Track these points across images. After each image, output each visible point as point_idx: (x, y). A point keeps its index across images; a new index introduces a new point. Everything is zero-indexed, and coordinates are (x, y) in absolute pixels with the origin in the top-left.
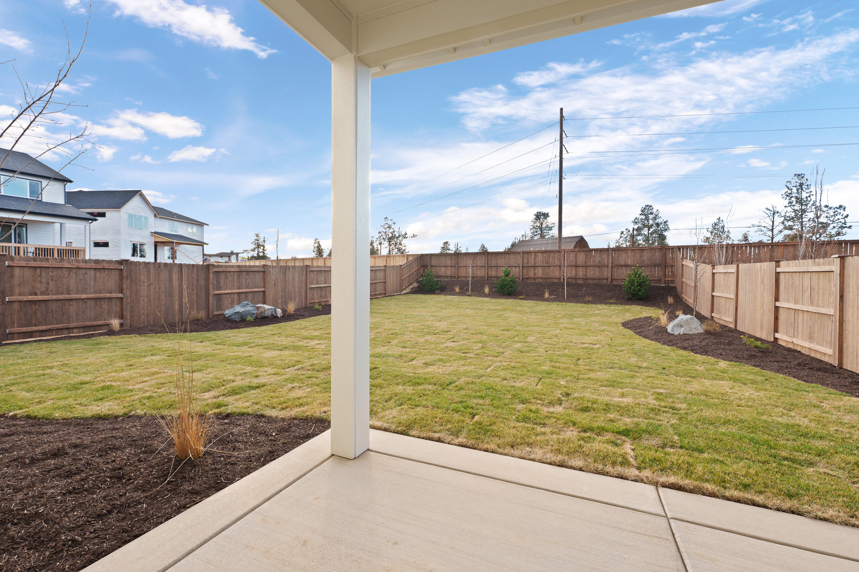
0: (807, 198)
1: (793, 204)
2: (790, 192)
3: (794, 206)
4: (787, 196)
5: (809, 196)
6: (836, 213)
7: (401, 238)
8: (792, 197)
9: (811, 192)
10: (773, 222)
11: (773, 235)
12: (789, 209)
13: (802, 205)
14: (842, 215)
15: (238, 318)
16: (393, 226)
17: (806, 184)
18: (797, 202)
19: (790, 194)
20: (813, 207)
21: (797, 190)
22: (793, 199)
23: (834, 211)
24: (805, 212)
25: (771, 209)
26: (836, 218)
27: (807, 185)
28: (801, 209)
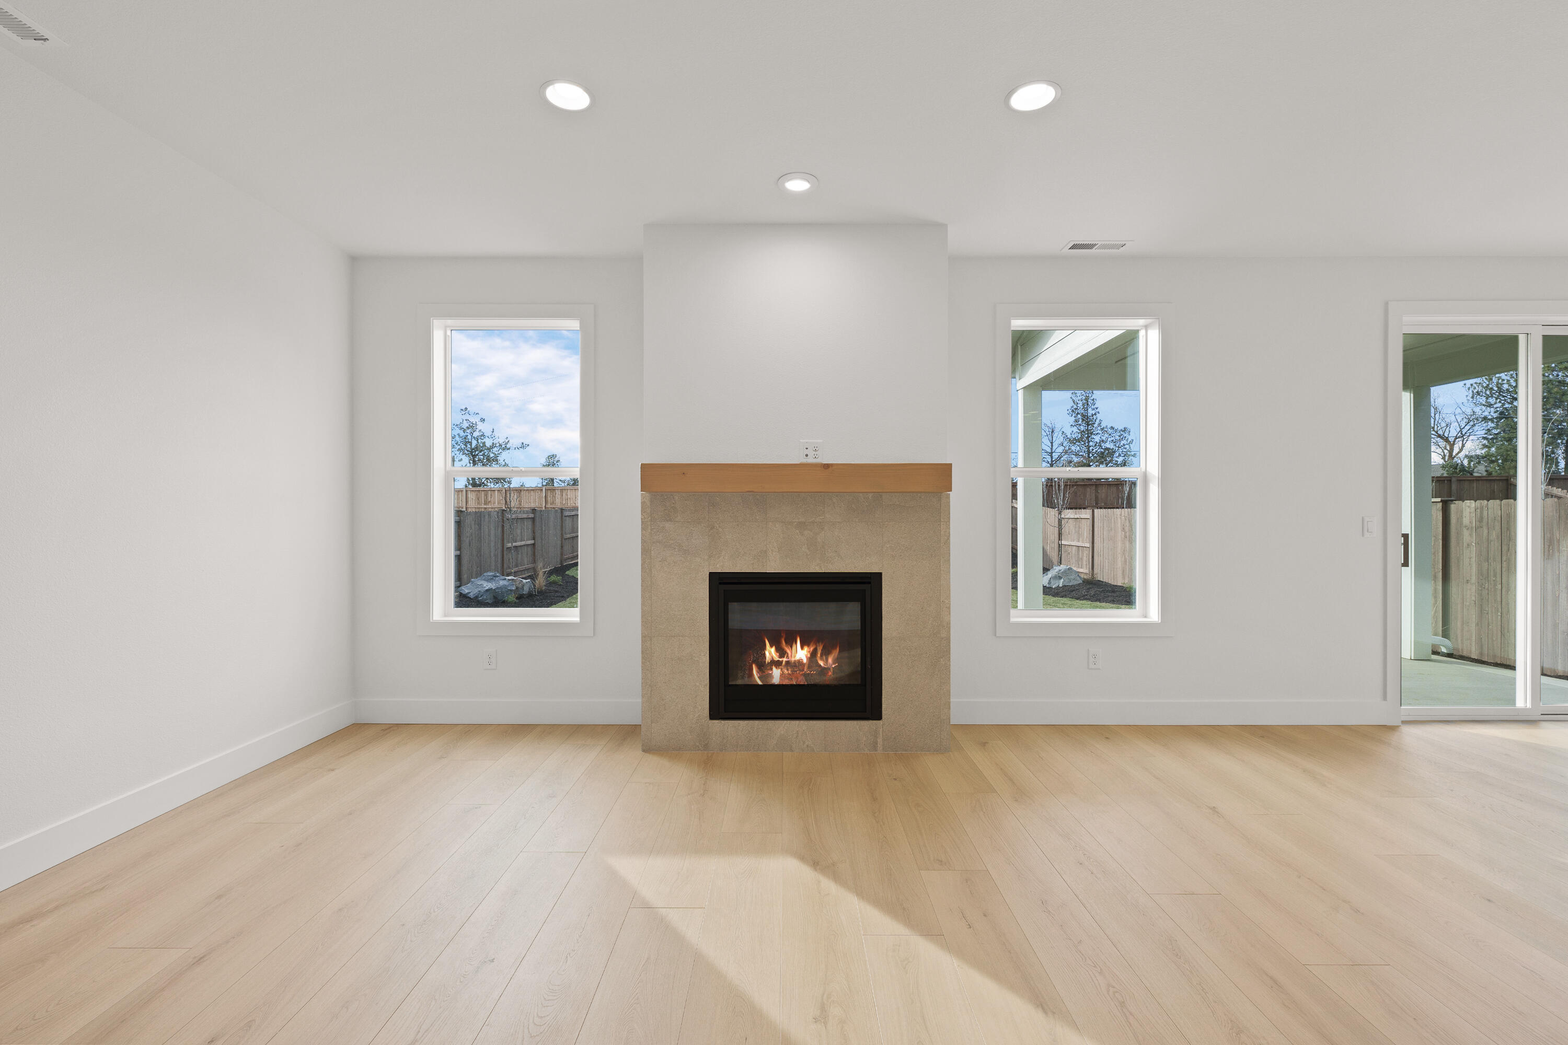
0: (1092, 415)
1: (1080, 423)
2: (1075, 407)
3: (1080, 425)
4: (1073, 411)
5: (1095, 414)
6: (1122, 437)
7: (495, 449)
8: (1078, 413)
9: (1097, 408)
10: (1052, 443)
11: (1052, 461)
12: (1075, 429)
13: (1088, 425)
14: (1127, 440)
15: (490, 599)
16: (480, 426)
17: (1092, 398)
18: (1083, 420)
19: (1076, 409)
20: (1099, 428)
21: (1083, 405)
22: (1079, 416)
23: (1119, 434)
24: (1092, 433)
25: (1050, 426)
26: (1122, 442)
27: (1093, 400)
28: (1087, 430)
